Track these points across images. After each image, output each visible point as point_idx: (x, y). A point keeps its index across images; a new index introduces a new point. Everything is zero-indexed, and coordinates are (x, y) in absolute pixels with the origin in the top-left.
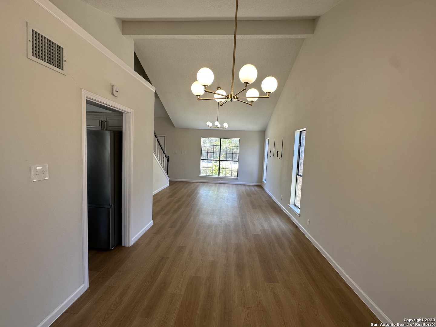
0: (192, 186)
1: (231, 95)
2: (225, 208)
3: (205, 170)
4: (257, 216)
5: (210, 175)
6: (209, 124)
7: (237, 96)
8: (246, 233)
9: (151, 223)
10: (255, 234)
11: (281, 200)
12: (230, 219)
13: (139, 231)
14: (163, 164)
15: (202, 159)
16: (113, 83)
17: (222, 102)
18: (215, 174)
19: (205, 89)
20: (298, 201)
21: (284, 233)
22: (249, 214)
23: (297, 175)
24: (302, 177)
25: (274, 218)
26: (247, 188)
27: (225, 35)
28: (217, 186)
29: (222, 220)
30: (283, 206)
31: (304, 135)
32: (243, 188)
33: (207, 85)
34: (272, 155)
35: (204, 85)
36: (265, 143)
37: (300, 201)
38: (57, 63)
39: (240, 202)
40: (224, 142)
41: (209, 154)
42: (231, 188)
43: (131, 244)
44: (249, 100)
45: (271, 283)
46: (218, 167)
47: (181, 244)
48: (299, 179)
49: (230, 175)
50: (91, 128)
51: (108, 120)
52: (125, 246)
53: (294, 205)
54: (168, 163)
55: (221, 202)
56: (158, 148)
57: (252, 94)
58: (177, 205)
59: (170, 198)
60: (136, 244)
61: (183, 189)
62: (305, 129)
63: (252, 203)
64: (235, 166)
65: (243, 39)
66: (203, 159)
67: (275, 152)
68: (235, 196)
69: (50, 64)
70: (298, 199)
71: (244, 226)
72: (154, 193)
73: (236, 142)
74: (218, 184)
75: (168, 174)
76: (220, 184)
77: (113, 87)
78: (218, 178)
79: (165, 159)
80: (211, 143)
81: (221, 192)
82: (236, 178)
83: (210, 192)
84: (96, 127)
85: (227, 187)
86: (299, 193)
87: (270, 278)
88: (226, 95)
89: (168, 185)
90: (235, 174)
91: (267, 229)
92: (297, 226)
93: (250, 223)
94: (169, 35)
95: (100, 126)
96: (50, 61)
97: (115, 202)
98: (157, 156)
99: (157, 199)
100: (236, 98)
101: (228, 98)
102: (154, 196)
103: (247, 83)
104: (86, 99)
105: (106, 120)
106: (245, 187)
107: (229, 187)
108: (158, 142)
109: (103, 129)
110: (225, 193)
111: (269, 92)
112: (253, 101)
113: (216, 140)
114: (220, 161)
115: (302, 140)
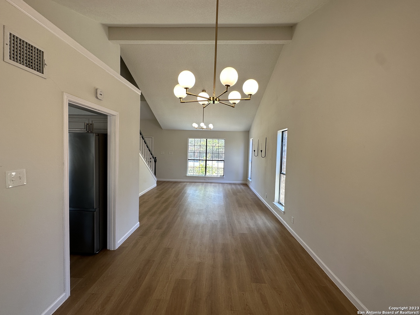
0: (179, 185)
1: (213, 98)
2: (211, 207)
3: (192, 170)
4: (243, 214)
5: (197, 174)
6: (195, 125)
7: (219, 98)
8: (232, 232)
9: (138, 224)
10: (241, 233)
11: (266, 198)
12: (217, 218)
13: (124, 234)
14: (151, 164)
15: (188, 160)
16: (97, 87)
17: (205, 104)
18: (201, 174)
19: (187, 91)
20: (282, 199)
21: (269, 231)
22: (235, 212)
23: (280, 173)
24: (285, 176)
25: (260, 216)
26: (233, 186)
27: (208, 41)
28: (204, 185)
29: (208, 220)
30: (268, 204)
31: (286, 134)
32: (229, 187)
33: (188, 88)
34: (256, 155)
35: (185, 88)
36: (249, 142)
37: (284, 199)
38: (36, 67)
39: (226, 201)
40: (210, 142)
41: (196, 154)
42: (217, 187)
43: (117, 247)
44: (231, 102)
45: (258, 283)
46: (205, 167)
47: (168, 245)
48: (282, 178)
49: (216, 173)
50: (77, 130)
51: (93, 123)
52: (110, 250)
53: (278, 203)
54: (155, 164)
55: (208, 201)
56: (145, 149)
57: (234, 96)
58: (164, 206)
59: (157, 199)
60: (122, 247)
61: (171, 189)
62: (287, 129)
63: (238, 201)
64: (221, 165)
65: (225, 45)
66: (190, 159)
67: (259, 151)
68: (221, 195)
69: (29, 67)
70: (282, 197)
71: (231, 224)
72: (141, 194)
73: (222, 142)
74: (205, 184)
75: (155, 174)
76: (207, 183)
77: (97, 90)
78: (205, 178)
79: (153, 160)
80: (197, 143)
81: (207, 191)
82: (222, 177)
83: (197, 191)
84: (81, 130)
85: (213, 186)
86: (283, 191)
87: (257, 279)
88: (208, 97)
89: (155, 185)
90: (221, 173)
91: (253, 227)
92: (282, 224)
93: (236, 222)
94: (154, 41)
95: (85, 129)
96: (29, 64)
97: (99, 205)
98: (144, 158)
99: (143, 200)
100: (218, 100)
101: (210, 100)
102: (140, 197)
103: (228, 86)
104: (68, 102)
105: (91, 123)
106: (231, 186)
107: (216, 186)
108: (146, 143)
109: (88, 132)
110: (212, 192)
111: (250, 95)
112: (235, 103)
113: (202, 140)
114: (206, 160)
115: (284, 140)
